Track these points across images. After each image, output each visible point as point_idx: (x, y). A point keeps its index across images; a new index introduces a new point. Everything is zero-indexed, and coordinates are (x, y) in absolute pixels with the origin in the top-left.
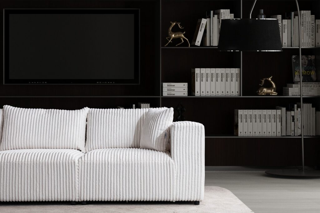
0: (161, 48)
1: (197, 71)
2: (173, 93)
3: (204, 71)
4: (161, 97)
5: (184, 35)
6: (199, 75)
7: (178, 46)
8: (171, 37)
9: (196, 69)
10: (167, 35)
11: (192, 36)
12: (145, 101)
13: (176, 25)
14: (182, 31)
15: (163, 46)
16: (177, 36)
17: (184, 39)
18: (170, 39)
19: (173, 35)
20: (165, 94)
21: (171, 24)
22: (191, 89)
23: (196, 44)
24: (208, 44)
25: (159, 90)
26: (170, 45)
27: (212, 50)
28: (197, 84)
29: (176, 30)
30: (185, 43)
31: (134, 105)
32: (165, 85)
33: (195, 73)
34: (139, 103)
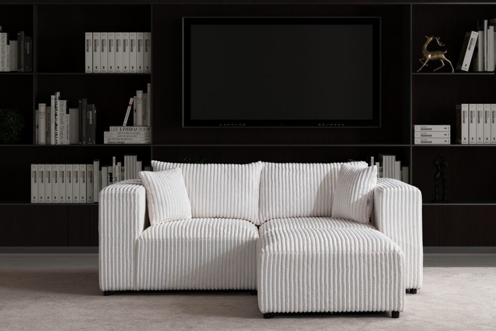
0: (412, 74)
1: (465, 107)
2: (428, 140)
3: (474, 107)
4: (411, 145)
5: (445, 55)
6: (467, 114)
7: (437, 71)
8: (426, 59)
9: (463, 105)
10: (420, 55)
11: (458, 58)
12: (389, 152)
13: (434, 41)
14: (442, 49)
15: (415, 71)
16: (435, 56)
17: (445, 61)
18: (424, 61)
19: (430, 56)
20: (418, 141)
21: (426, 40)
22: (456, 134)
23: (462, 69)
24: (480, 69)
25: (409, 136)
26: (425, 69)
27: (485, 76)
28: (464, 127)
29: (433, 48)
30: (447, 68)
31: (372, 158)
32: (418, 128)
33: (460, 110)
34: (379, 155)
